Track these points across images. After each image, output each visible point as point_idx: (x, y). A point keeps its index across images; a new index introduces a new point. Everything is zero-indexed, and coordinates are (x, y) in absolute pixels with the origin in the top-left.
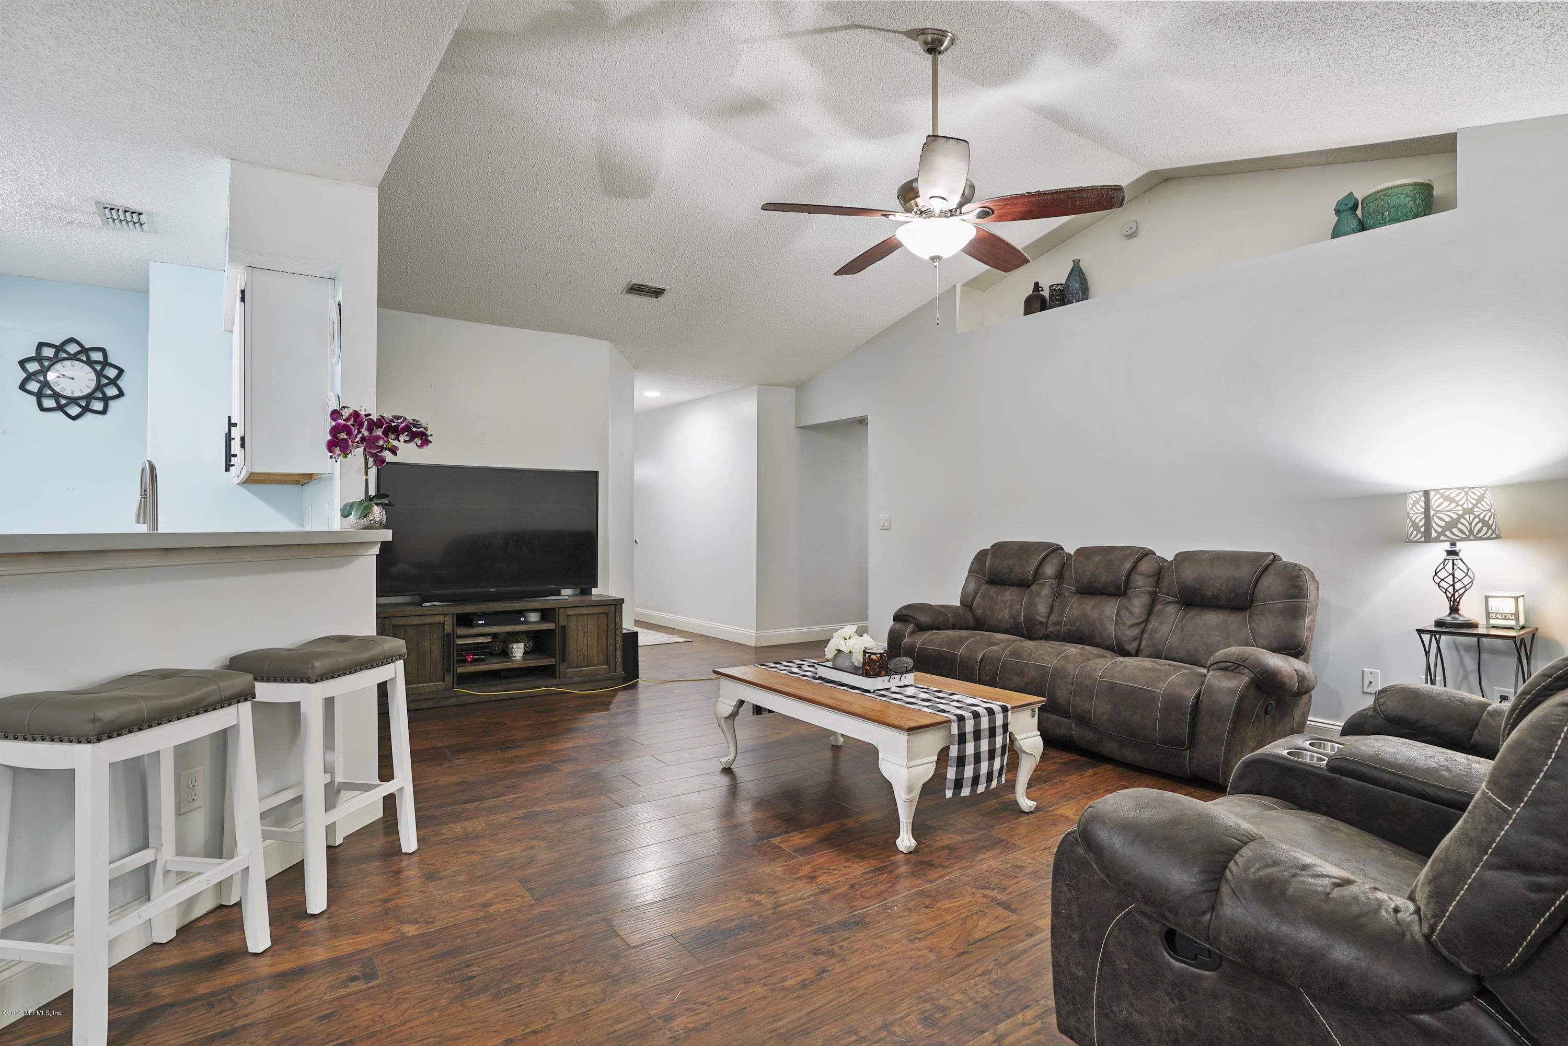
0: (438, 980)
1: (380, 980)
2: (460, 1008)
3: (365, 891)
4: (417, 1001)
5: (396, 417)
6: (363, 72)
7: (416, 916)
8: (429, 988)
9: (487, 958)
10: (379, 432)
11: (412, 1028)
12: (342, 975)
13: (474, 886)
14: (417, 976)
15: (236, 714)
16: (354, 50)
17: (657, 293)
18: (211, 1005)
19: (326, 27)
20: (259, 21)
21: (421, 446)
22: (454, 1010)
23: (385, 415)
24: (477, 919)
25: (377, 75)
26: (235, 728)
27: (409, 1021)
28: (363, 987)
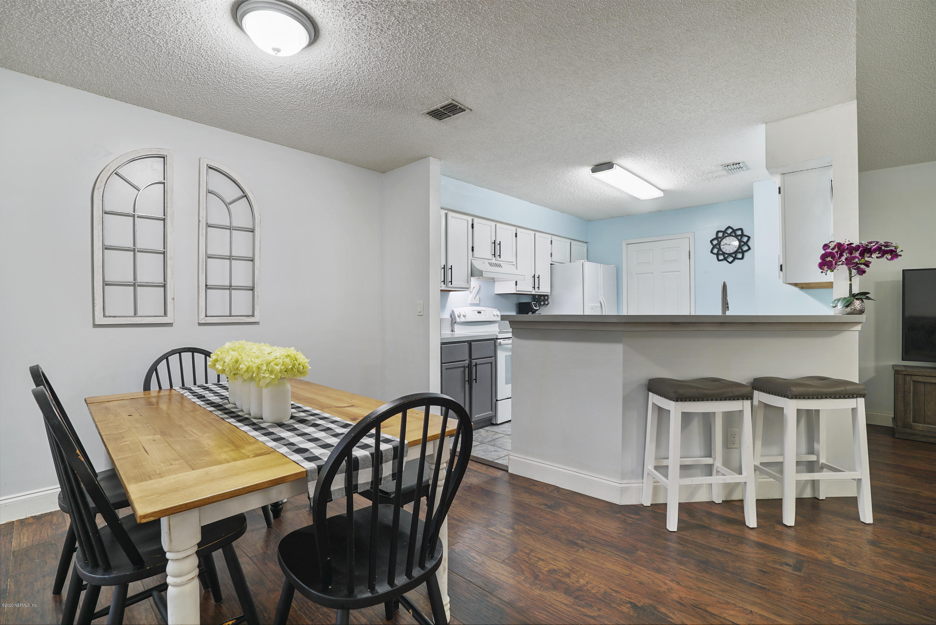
0: (837, 596)
1: (801, 574)
2: (841, 618)
3: (822, 529)
4: (816, 597)
5: (871, 243)
6: (810, 48)
7: (846, 557)
8: (829, 596)
9: (882, 606)
10: (857, 254)
11: (804, 606)
12: (783, 560)
13: (903, 564)
14: (825, 585)
15: (742, 405)
16: (798, 41)
18: (720, 536)
19: (778, 41)
20: (746, 59)
21: (892, 259)
22: (836, 616)
23: (862, 242)
24: (891, 583)
25: (819, 44)
26: (741, 412)
27: (805, 602)
28: (790, 571)
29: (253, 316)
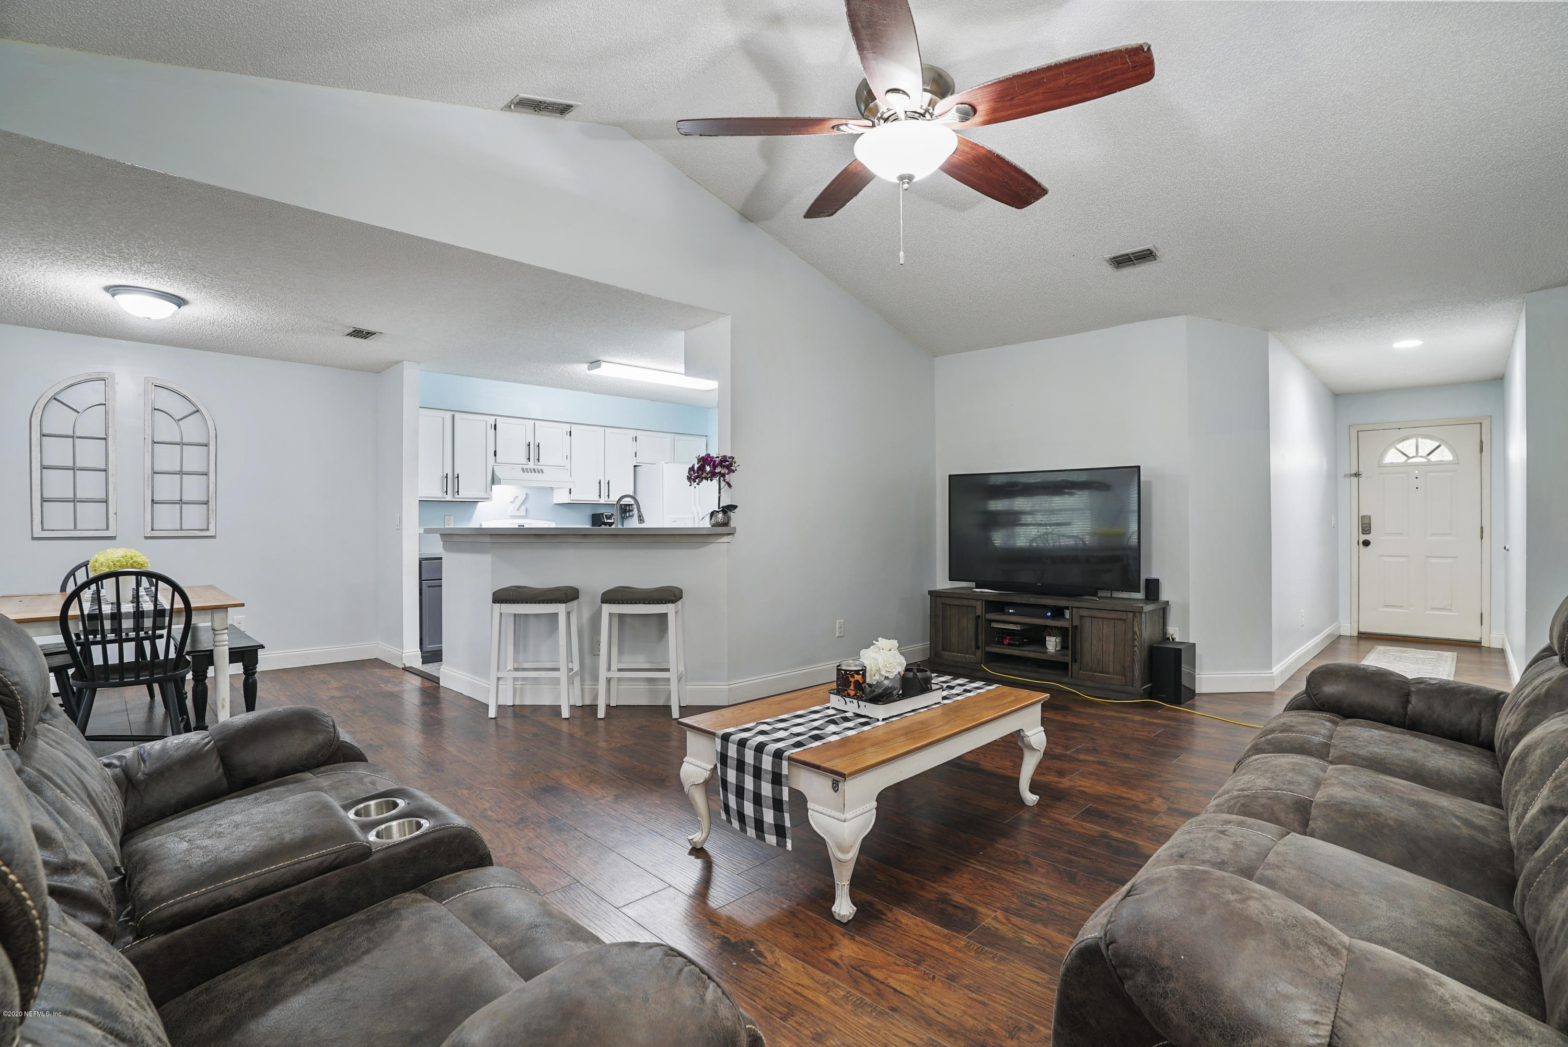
17: (1146, 256)
26: (557, 614)
29: (208, 530)
